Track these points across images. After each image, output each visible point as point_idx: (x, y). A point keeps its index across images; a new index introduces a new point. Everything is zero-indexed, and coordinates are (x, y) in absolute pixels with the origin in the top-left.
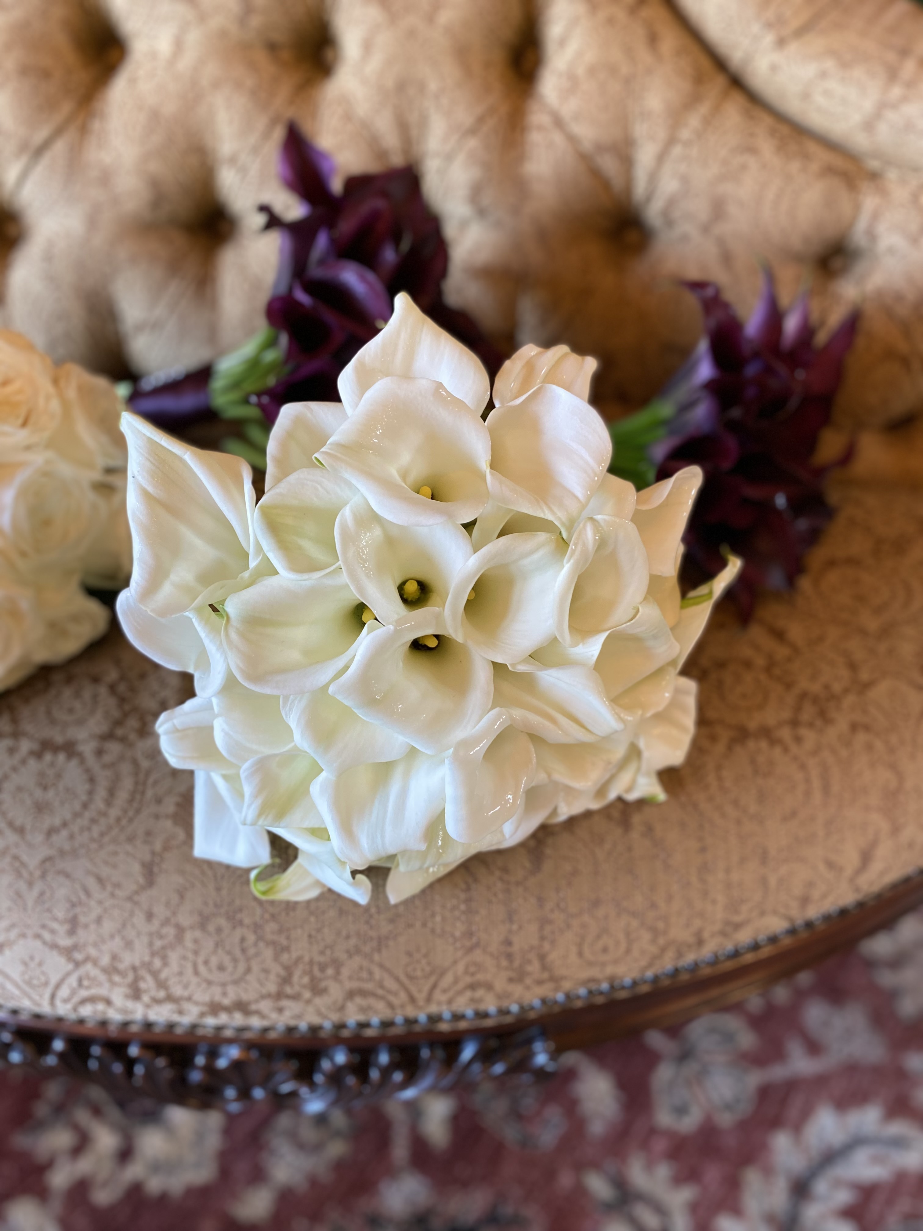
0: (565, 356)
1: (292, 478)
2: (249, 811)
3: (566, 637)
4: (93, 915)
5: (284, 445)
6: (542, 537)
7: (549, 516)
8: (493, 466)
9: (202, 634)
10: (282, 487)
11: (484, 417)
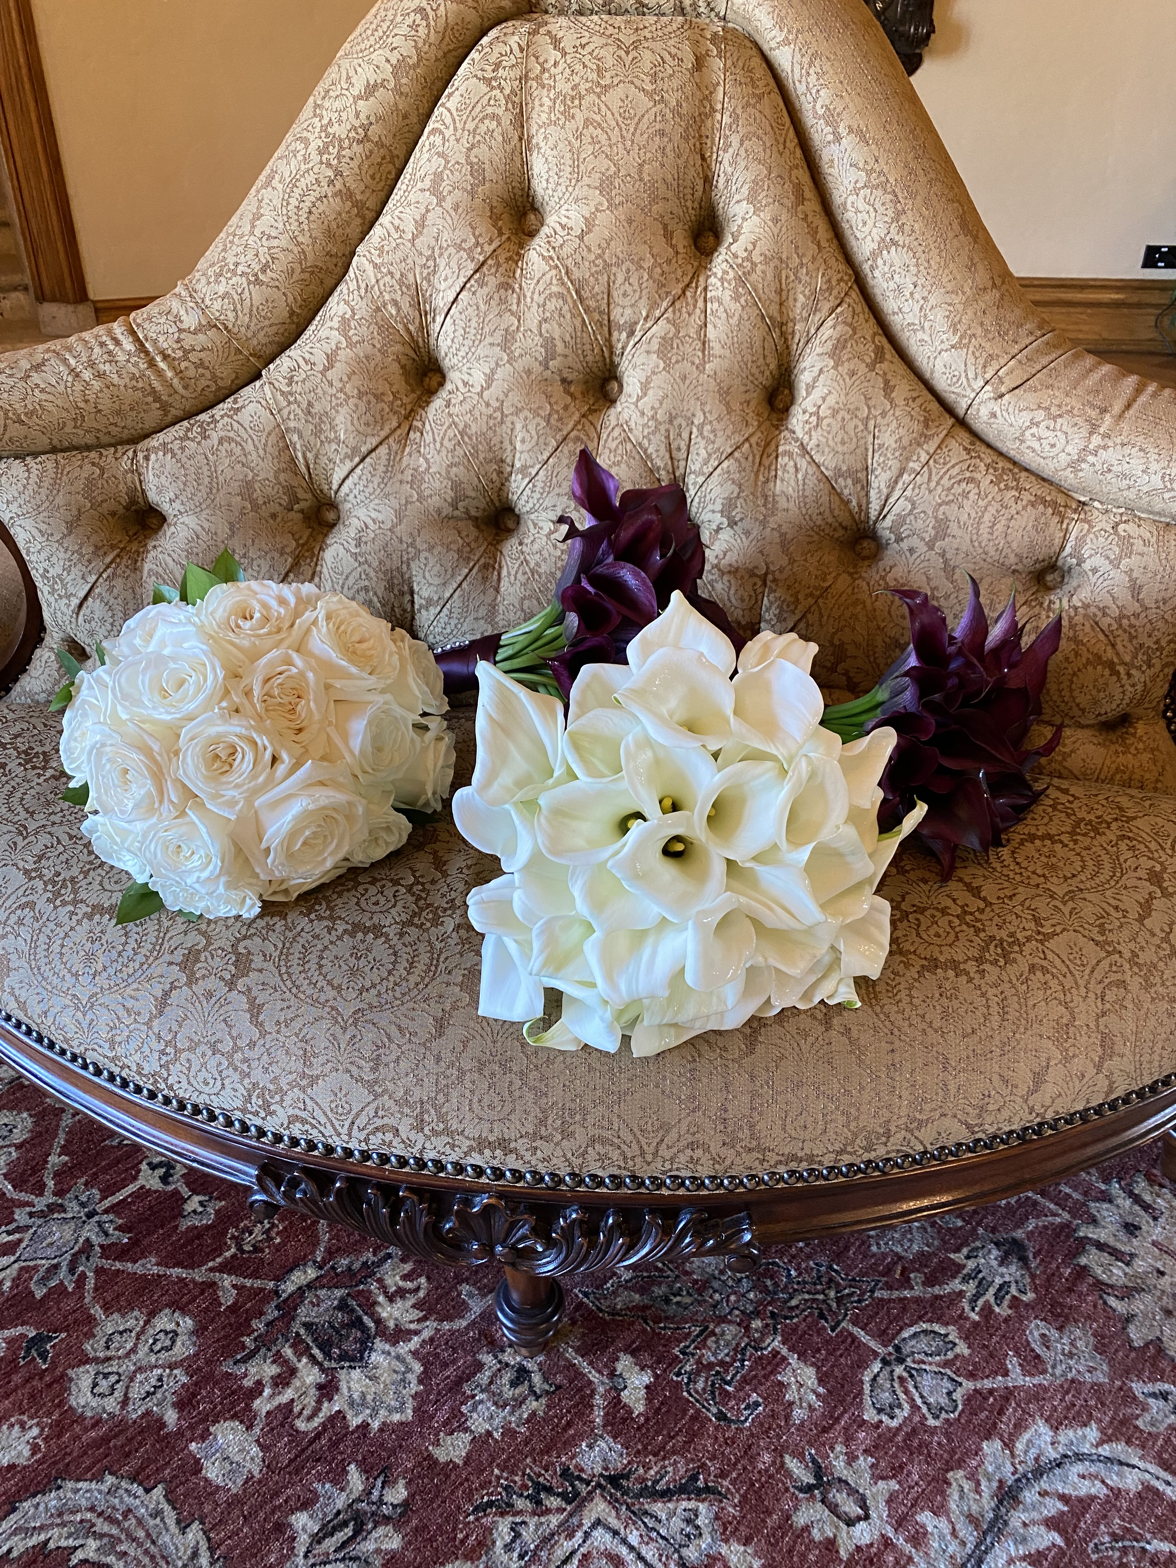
0: (794, 640)
1: (590, 714)
2: (535, 964)
3: (784, 845)
4: (393, 1057)
5: (583, 693)
6: (769, 764)
7: (775, 752)
8: (735, 713)
9: (517, 822)
10: (583, 720)
11: (731, 678)
